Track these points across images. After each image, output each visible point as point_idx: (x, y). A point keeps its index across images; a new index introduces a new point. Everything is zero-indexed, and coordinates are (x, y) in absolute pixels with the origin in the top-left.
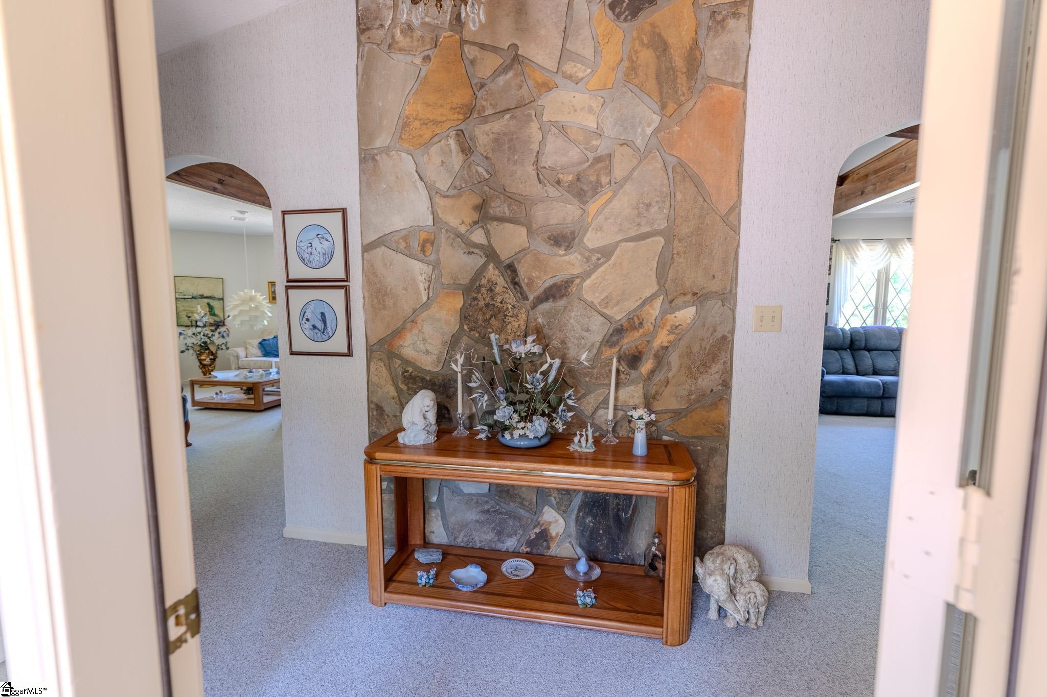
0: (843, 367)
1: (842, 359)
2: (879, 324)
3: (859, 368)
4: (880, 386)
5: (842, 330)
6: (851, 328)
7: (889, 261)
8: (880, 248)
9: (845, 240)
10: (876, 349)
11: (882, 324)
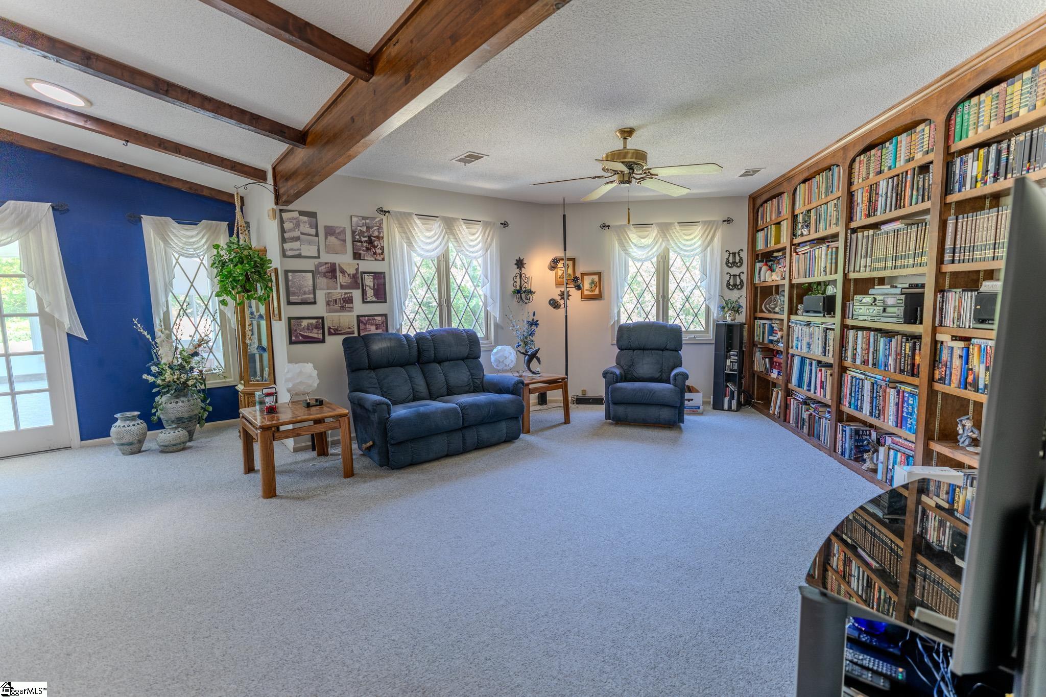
0: (413, 390)
1: (410, 378)
2: (446, 327)
3: (431, 388)
4: (459, 413)
5: (407, 337)
6: (417, 334)
7: (446, 247)
8: (437, 227)
9: (396, 212)
10: (448, 360)
11: (449, 326)
